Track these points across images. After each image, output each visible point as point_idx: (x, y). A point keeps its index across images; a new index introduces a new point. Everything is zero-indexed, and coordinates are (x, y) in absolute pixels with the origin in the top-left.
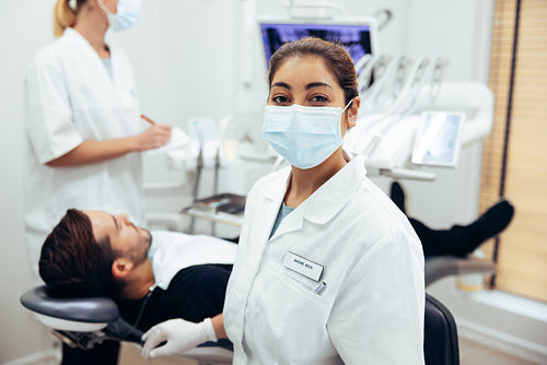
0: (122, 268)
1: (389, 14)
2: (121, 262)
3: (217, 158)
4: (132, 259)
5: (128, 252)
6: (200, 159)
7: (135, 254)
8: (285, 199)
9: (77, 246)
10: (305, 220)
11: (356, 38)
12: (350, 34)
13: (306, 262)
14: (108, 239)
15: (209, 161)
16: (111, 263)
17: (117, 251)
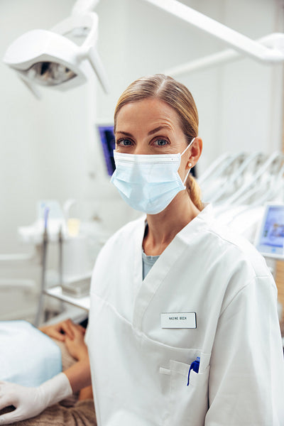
3: (60, 234)
6: (46, 235)
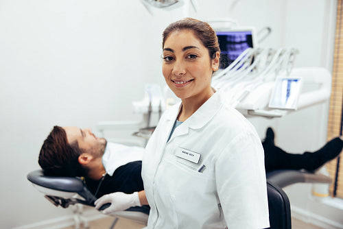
0: (85, 159)
1: (269, 29)
2: (85, 155)
3: (160, 107)
4: (92, 154)
5: (89, 150)
6: (150, 107)
7: (94, 151)
8: (178, 118)
9: (57, 147)
10: (189, 128)
11: (244, 39)
12: (240, 37)
13: (189, 152)
14: (77, 143)
15: (155, 109)
16: (79, 156)
17: (82, 149)
